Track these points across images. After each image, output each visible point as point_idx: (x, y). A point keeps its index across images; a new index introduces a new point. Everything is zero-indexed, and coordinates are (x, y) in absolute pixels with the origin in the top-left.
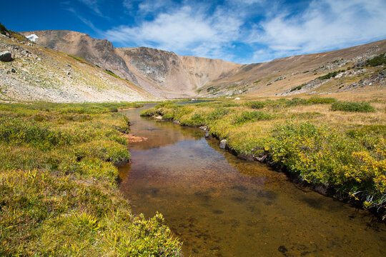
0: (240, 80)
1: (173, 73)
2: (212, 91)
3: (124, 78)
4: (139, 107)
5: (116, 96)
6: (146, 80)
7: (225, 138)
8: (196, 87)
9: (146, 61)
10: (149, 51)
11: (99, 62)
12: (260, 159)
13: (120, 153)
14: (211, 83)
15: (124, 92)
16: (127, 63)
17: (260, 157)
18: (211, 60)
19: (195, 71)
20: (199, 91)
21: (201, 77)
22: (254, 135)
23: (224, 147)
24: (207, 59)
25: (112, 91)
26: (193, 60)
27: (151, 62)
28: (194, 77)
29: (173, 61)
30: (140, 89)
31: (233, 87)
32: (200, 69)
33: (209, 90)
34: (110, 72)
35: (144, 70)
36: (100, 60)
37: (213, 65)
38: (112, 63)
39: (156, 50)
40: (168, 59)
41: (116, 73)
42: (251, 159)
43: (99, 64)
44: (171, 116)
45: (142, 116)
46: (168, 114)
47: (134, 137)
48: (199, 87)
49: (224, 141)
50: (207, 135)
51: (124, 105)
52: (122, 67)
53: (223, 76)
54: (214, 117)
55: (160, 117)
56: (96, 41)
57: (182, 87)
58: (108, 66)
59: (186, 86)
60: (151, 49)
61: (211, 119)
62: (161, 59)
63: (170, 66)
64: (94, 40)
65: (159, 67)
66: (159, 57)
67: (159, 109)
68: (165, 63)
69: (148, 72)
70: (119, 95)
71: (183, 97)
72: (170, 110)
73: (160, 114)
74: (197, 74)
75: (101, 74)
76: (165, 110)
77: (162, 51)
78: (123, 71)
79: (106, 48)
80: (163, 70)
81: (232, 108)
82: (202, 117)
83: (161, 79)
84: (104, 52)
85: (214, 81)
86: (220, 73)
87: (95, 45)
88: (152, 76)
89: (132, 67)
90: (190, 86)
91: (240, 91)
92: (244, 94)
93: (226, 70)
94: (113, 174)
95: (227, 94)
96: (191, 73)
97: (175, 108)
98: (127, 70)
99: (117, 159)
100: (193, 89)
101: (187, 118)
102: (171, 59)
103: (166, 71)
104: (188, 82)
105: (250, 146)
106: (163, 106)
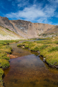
0: (55, 31)
1: (30, 29)
2: (44, 35)
3: (13, 31)
4: (17, 42)
5: (9, 38)
6: (21, 31)
7: (45, 58)
8: (38, 34)
9: (21, 25)
10: (21, 21)
11: (4, 25)
12: (57, 67)
13: (6, 64)
14: (44, 32)
15: (12, 36)
16: (14, 25)
17: (57, 66)
18: (44, 24)
19: (38, 28)
20: (40, 35)
21: (40, 30)
22: (55, 57)
23: (44, 61)
24: (42, 24)
25: (8, 36)
26: (38, 24)
27: (22, 25)
28: (38, 30)
29: (30, 25)
30: (18, 35)
31: (52, 34)
32: (40, 27)
33: (43, 35)
34: (7, 29)
35: (20, 28)
36: (4, 24)
37: (45, 26)
38: (8, 26)
39: (24, 21)
40: (28, 24)
41: (10, 29)
42: (53, 67)
43: (4, 26)
44: (27, 46)
45: (18, 46)
46: (26, 46)
47: (13, 56)
48: (40, 34)
49: (44, 59)
50: (39, 55)
51: (12, 41)
52: (12, 27)
53: (49, 30)
54: (42, 48)
55: (24, 47)
56: (3, 18)
57: (33, 34)
58: (7, 27)
59: (35, 34)
60: (22, 20)
61: (41, 49)
62: (26, 24)
63: (29, 27)
64: (2, 17)
65: (25, 27)
66: (25, 23)
67: (24, 44)
68: (27, 26)
69: (21, 29)
70: (10, 37)
71: (34, 38)
72: (27, 44)
73: (24, 46)
74: (39, 29)
75: (4, 30)
76: (26, 44)
77: (26, 21)
78: (12, 28)
79: (6, 20)
80: (26, 28)
81: (49, 44)
82: (38, 48)
83: (26, 31)
84: (5, 21)
85: (45, 32)
86: (48, 29)
87: (2, 19)
88: (23, 30)
89: (15, 27)
90: (36, 34)
91: (55, 35)
92: (56, 37)
93: (50, 28)
94: (1, 74)
95: (50, 36)
96: (37, 29)
97: (29, 44)
98: (14, 28)
99: (5, 67)
100: (37, 35)
101: (33, 48)
102: (29, 24)
103: (28, 28)
104: (36, 32)
105: (53, 62)
106: (25, 43)
